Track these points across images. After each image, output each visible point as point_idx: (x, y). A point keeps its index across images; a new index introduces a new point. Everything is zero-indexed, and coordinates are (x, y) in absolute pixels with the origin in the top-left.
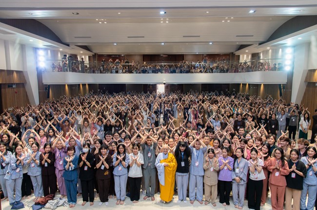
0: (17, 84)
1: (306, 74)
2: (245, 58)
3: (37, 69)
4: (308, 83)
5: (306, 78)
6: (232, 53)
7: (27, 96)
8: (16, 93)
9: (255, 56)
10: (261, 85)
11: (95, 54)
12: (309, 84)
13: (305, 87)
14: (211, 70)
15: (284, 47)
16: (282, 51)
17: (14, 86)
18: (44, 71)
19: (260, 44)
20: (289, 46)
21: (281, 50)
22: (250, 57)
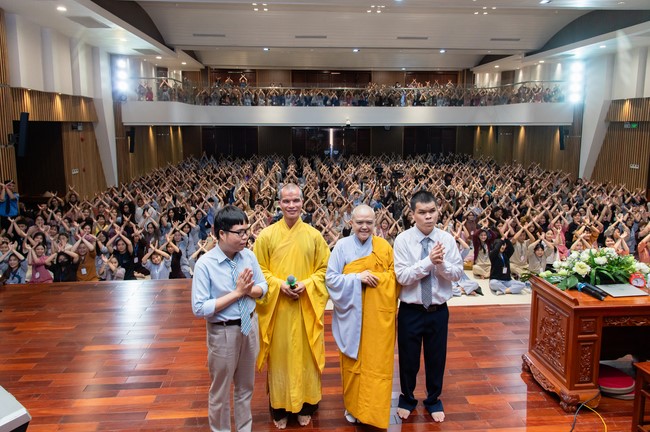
0: (84, 124)
1: (607, 109)
2: (487, 80)
3: (114, 94)
4: (612, 123)
5: (608, 114)
6: (468, 70)
7: (97, 148)
8: (82, 140)
9: (508, 76)
10: (519, 128)
11: (206, 67)
12: (613, 126)
13: (605, 131)
14: (433, 102)
15: (566, 60)
16: (563, 68)
17: (80, 128)
18: (125, 100)
19: (527, 55)
20: (577, 60)
21: (559, 65)
22: (497, 78)
